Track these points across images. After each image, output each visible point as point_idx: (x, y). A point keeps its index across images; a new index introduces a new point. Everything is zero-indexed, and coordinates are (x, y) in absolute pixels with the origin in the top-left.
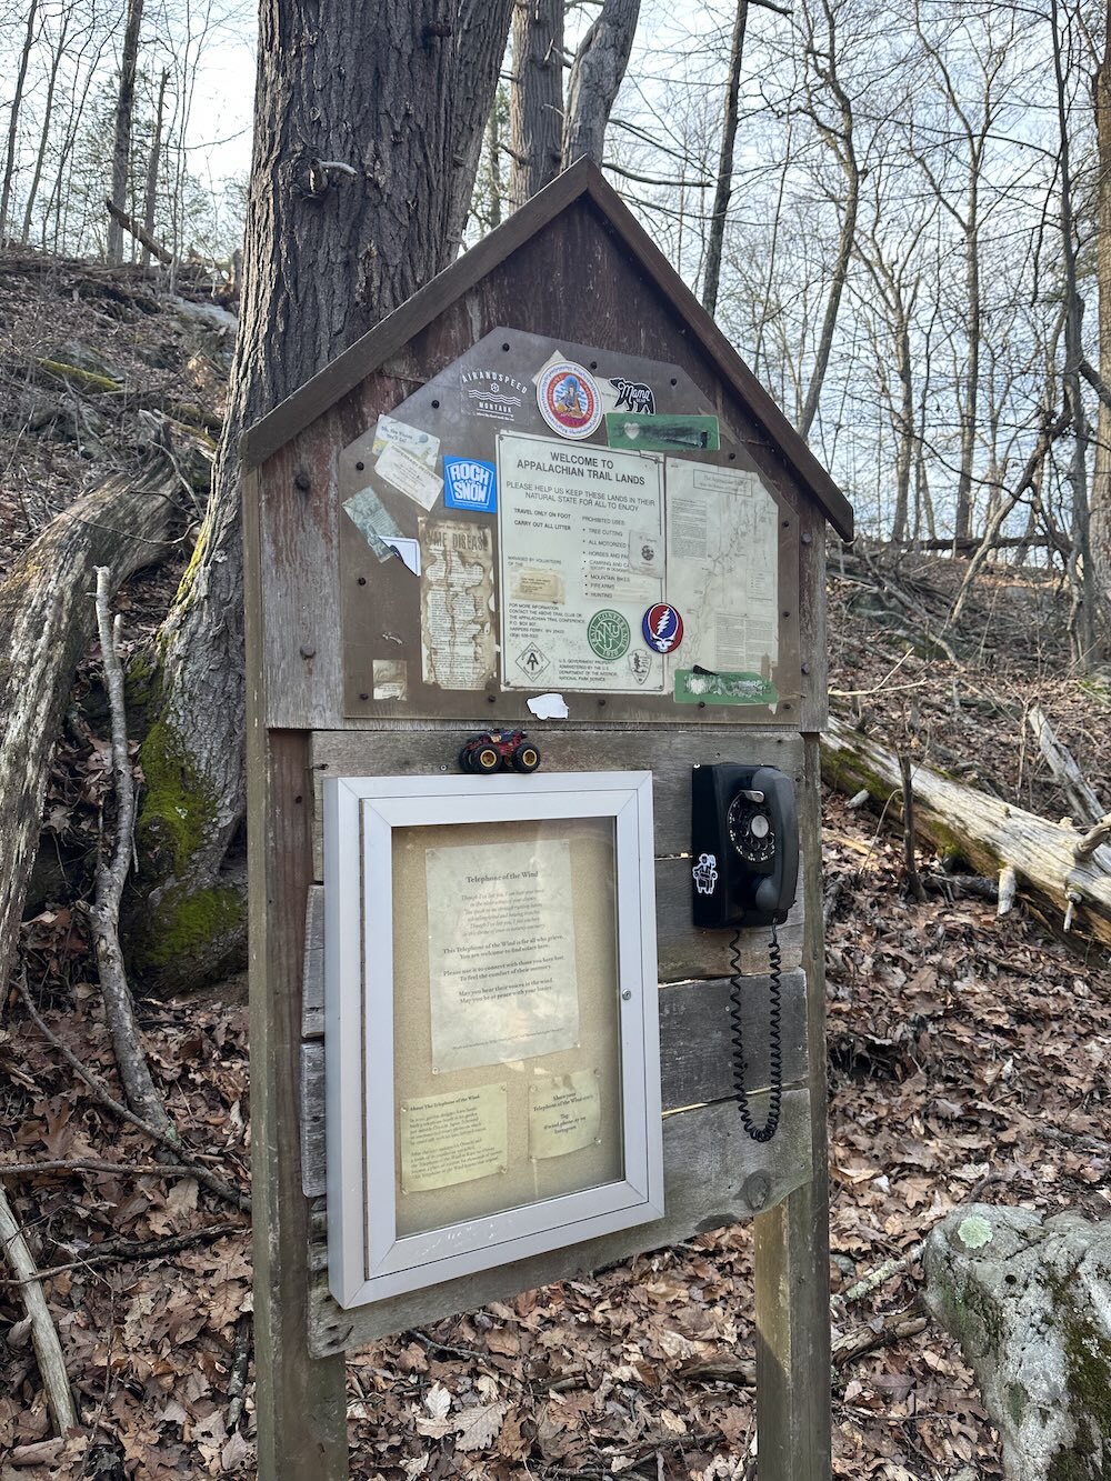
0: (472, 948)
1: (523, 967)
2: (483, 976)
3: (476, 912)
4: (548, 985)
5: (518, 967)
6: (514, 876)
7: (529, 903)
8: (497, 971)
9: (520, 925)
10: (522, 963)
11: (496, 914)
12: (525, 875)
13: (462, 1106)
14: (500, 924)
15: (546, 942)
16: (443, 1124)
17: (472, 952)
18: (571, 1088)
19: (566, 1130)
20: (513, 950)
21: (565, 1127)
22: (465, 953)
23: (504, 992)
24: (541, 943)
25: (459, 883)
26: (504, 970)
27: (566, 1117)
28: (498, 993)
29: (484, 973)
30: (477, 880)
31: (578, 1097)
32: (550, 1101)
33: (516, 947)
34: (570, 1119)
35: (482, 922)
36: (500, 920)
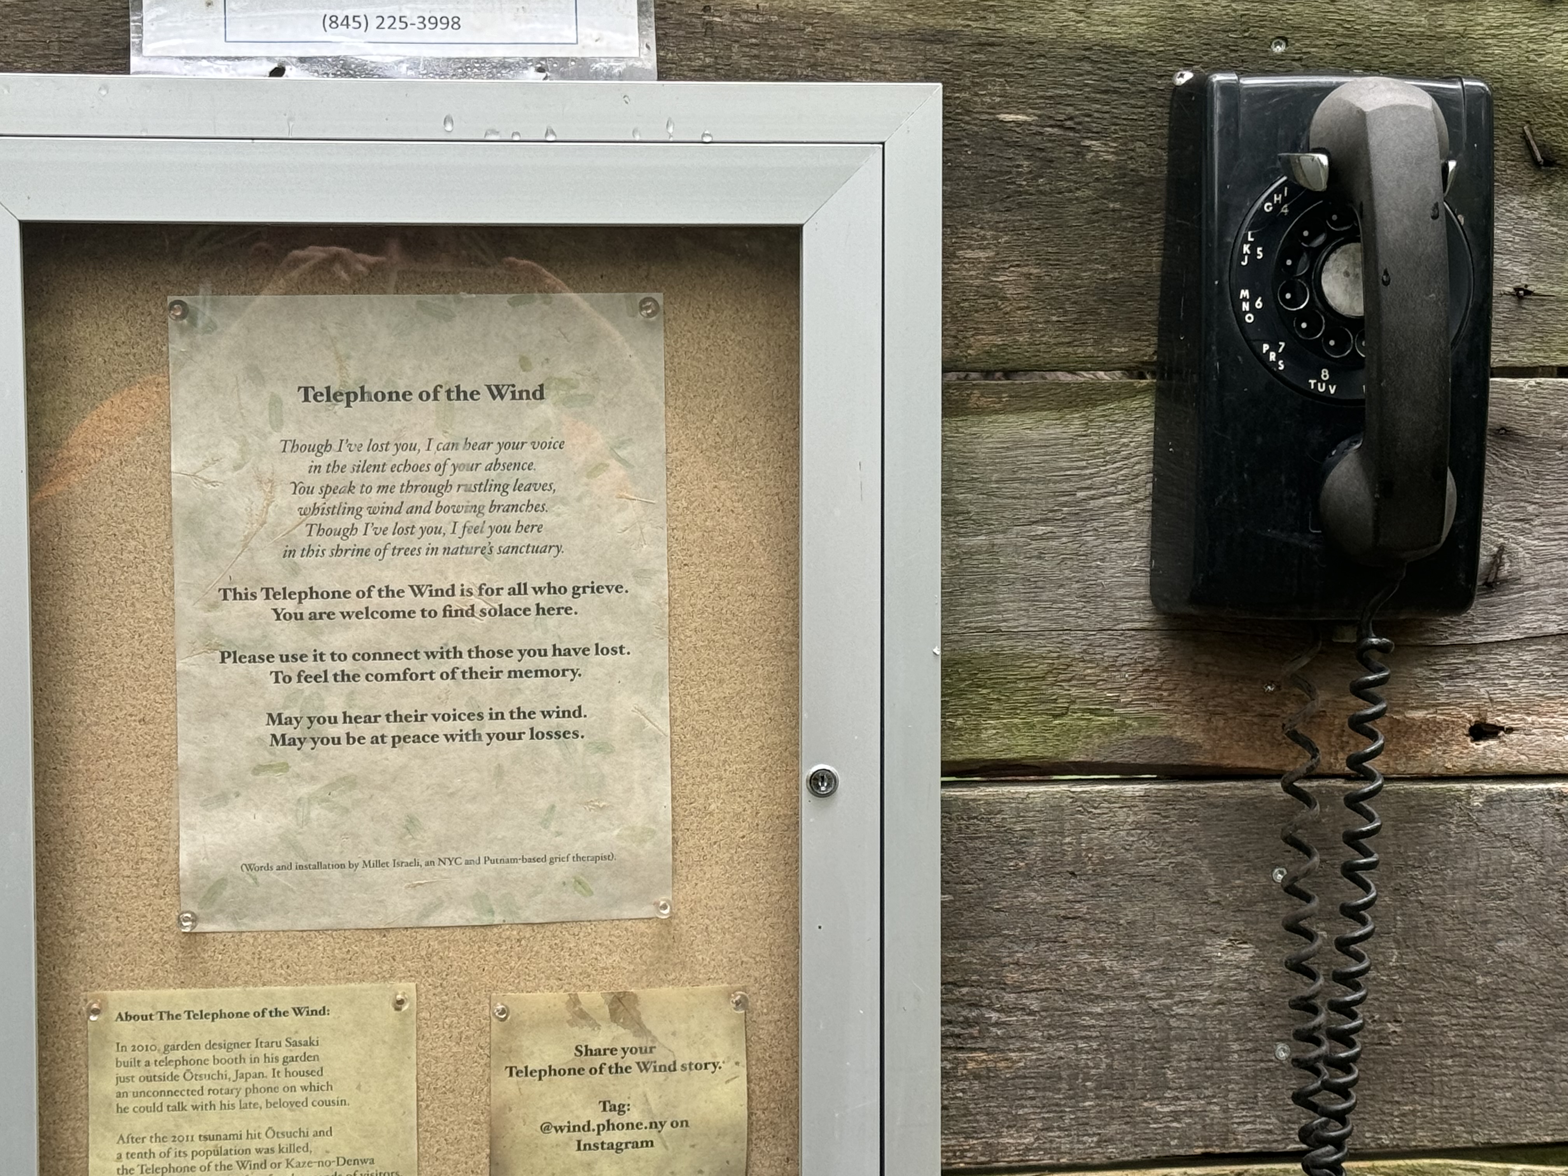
0: (312, 593)
1: (481, 664)
2: (345, 676)
3: (327, 490)
4: (569, 724)
5: (465, 663)
6: (460, 394)
7: (509, 477)
8: (397, 666)
9: (471, 540)
10: (479, 653)
11: (391, 500)
12: (497, 392)
13: (269, 1028)
14: (409, 530)
15: (564, 600)
16: (212, 1068)
17: (310, 605)
18: (640, 1028)
19: (618, 1148)
20: (447, 612)
21: (609, 1137)
22: (290, 606)
23: (414, 729)
24: (545, 600)
25: (275, 402)
26: (417, 666)
27: (621, 1109)
28: (393, 729)
29: (348, 666)
30: (331, 396)
31: (661, 1057)
32: (562, 1057)
33: (456, 602)
34: (633, 1116)
35: (347, 520)
36: (405, 520)
